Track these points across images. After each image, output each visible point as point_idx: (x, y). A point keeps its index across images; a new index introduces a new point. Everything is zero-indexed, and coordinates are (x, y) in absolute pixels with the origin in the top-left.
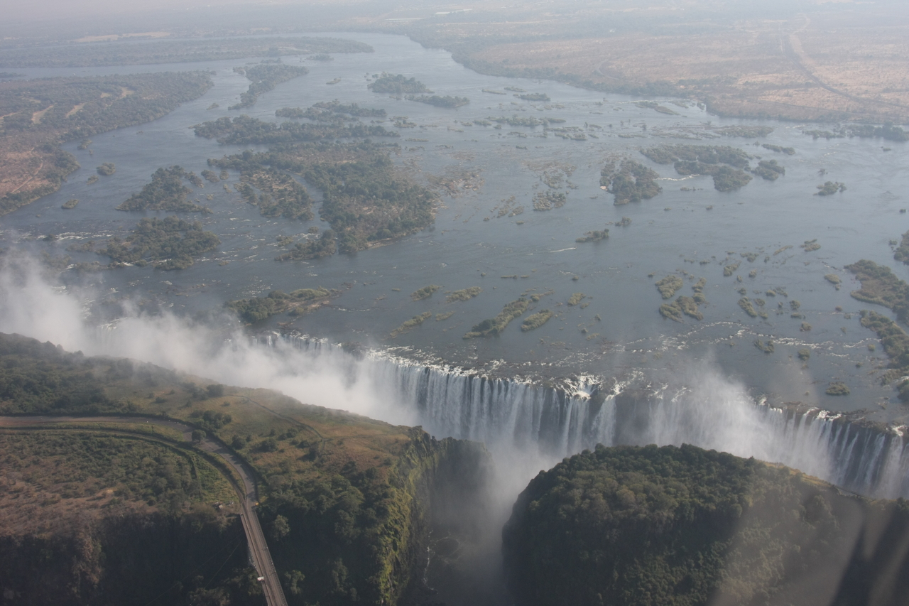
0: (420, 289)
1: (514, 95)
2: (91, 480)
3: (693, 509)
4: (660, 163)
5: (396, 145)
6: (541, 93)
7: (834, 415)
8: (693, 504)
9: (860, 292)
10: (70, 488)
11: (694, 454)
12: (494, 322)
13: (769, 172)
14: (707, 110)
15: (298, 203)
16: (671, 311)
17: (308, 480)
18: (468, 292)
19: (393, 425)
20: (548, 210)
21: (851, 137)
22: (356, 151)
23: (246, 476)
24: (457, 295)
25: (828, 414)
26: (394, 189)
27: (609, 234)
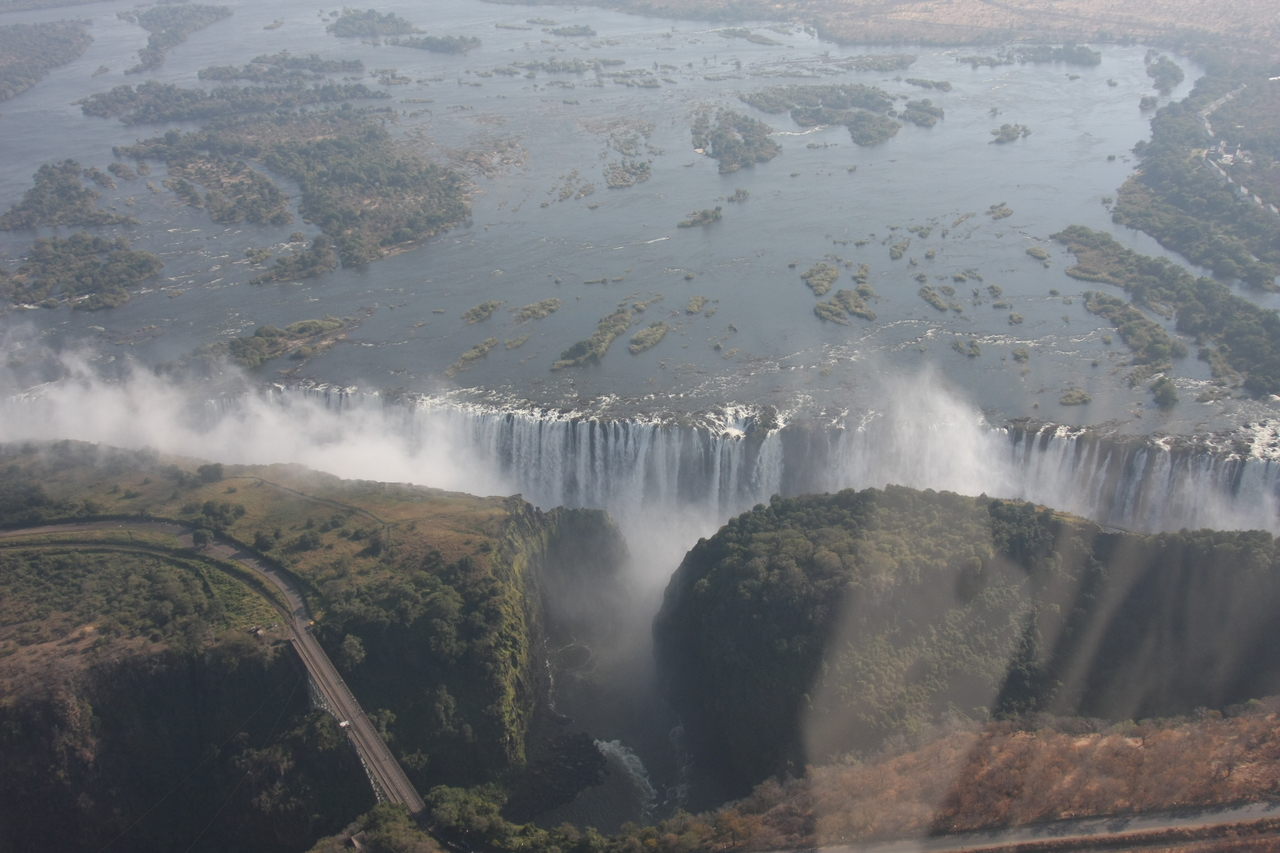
0: (474, 308)
1: (543, 30)
2: (57, 617)
3: (918, 569)
4: (771, 112)
5: (389, 110)
6: (582, 24)
7: (1076, 430)
8: (917, 562)
9: (1078, 268)
10: (27, 631)
11: (906, 496)
12: (590, 345)
13: (923, 116)
14: (819, 37)
15: (265, 200)
16: (831, 312)
17: (377, 583)
18: (543, 306)
19: (481, 496)
20: (629, 186)
21: (1023, 63)
22: (333, 121)
23: (286, 587)
24: (529, 312)
26: (402, 171)
27: (722, 213)
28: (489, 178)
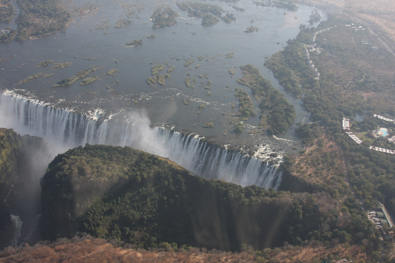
0: (43, 62)
3: (118, 178)
4: (182, 10)
7: (201, 137)
8: (118, 175)
9: (241, 80)
12: (68, 81)
13: (229, 19)
15: (8, 14)
16: (151, 81)
20: (121, 28)
21: (273, 6)
24: (58, 66)
25: (199, 136)
26: (54, 12)
27: (142, 42)
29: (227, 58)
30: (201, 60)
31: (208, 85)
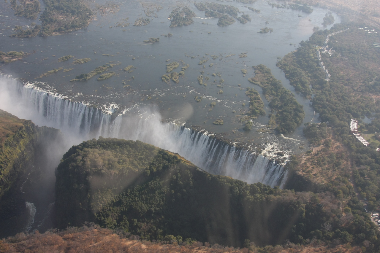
0: (63, 57)
3: (128, 171)
4: (200, 10)
7: (211, 134)
8: (128, 168)
9: (252, 79)
12: (86, 76)
13: (245, 19)
15: (33, 11)
16: (165, 78)
18: (84, 60)
19: (20, 118)
20: (140, 26)
21: (288, 8)
26: (77, 9)
27: (159, 40)
28: (102, 16)
29: (240, 57)
30: (215, 59)
31: (221, 83)
